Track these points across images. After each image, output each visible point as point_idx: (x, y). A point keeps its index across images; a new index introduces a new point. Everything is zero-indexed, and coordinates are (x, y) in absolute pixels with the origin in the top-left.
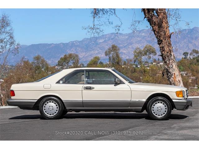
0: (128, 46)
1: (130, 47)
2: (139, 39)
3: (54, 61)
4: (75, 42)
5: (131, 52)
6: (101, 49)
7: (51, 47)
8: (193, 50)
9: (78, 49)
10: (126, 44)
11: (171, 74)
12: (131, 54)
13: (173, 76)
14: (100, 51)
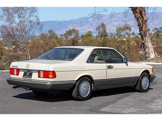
0: (108, 24)
1: (110, 24)
2: (117, 19)
3: (58, 32)
4: (73, 20)
5: (111, 28)
6: (91, 26)
7: (57, 23)
8: (155, 28)
9: (75, 25)
10: (108, 22)
11: (147, 46)
12: (111, 29)
13: (147, 48)
14: (90, 26)
